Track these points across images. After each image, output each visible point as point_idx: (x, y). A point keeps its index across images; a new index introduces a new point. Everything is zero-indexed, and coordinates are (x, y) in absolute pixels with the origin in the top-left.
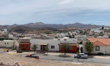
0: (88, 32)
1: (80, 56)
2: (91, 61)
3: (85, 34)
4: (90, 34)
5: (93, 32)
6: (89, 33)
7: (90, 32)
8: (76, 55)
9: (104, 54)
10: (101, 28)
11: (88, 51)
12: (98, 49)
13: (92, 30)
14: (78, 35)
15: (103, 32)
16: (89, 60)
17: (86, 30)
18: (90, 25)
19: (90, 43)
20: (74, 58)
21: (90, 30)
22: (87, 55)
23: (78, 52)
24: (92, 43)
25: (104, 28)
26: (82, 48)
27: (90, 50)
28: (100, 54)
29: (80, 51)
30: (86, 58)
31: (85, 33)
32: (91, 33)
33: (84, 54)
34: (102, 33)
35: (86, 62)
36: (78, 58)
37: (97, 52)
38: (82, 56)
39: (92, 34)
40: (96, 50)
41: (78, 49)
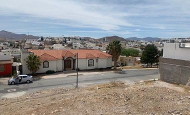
0: (23, 44)
1: (20, 80)
2: (40, 85)
3: (18, 48)
4: (25, 47)
5: (30, 44)
6: (24, 46)
7: (26, 44)
8: (12, 79)
10: (40, 39)
12: (47, 65)
13: (28, 42)
14: (6, 49)
15: (43, 45)
16: (35, 83)
17: (20, 42)
18: (24, 35)
20: (9, 84)
21: (25, 41)
22: (32, 77)
23: (15, 74)
25: (44, 40)
26: (20, 67)
28: (50, 73)
29: (18, 72)
30: (31, 82)
31: (18, 45)
32: (27, 46)
33: (26, 75)
34: (41, 45)
35: (32, 88)
36: (15, 84)
37: (45, 70)
38: (24, 80)
39: (29, 46)
40: (44, 67)
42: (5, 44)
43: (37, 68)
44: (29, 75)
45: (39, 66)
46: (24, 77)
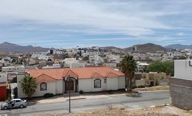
0: (27, 59)
1: (13, 105)
2: (33, 111)
3: (22, 64)
4: (30, 63)
5: (37, 58)
6: (29, 61)
7: (31, 60)
8: (4, 104)
9: (54, 94)
10: (49, 52)
11: (28, 93)
12: (44, 88)
13: (34, 56)
14: (8, 65)
15: (52, 59)
16: (29, 108)
17: (24, 56)
18: (30, 47)
19: (31, 78)
20: (1, 109)
21: (31, 55)
22: (25, 101)
23: (9, 98)
24: (35, 78)
25: (54, 53)
26: (16, 89)
27: (31, 90)
29: (12, 95)
30: (24, 107)
31: (22, 61)
32: (32, 61)
33: (20, 100)
34: (50, 60)
36: (8, 109)
37: (43, 93)
38: (17, 104)
39: (34, 62)
40: (41, 89)
41: (9, 91)
42: (6, 60)
43: (33, 91)
44: (23, 99)
45: (35, 89)
46: (17, 101)
